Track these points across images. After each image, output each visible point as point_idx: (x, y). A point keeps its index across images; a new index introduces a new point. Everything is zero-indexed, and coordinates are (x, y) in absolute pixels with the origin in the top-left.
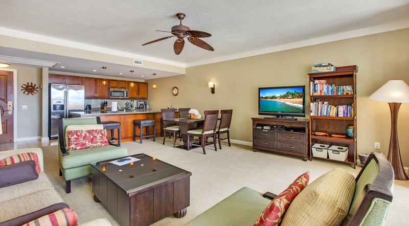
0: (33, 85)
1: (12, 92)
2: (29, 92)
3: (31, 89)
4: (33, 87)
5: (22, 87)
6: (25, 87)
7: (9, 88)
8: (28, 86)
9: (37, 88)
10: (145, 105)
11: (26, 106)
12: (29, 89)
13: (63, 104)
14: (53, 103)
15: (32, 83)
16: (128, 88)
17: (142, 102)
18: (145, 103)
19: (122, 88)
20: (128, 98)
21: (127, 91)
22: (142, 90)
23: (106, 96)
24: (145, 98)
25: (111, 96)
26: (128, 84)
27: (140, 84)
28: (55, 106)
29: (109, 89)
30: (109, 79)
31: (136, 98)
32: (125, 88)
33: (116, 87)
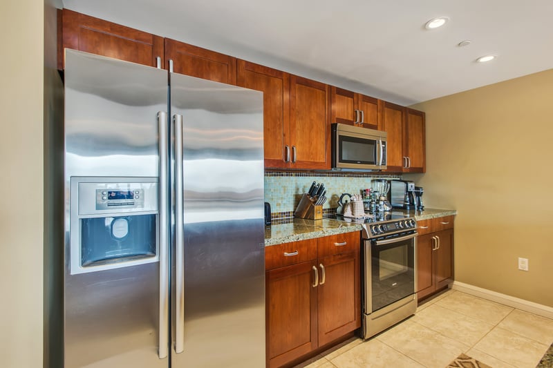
10: (419, 195)
13: (149, 209)
16: (383, 129)
17: (411, 186)
18: (416, 188)
19: (366, 126)
20: (384, 168)
21: (384, 143)
22: (415, 141)
23: (323, 160)
24: (420, 170)
25: (341, 161)
26: (383, 111)
27: (409, 115)
28: (91, 227)
29: (333, 127)
30: (330, 87)
31: (400, 168)
32: (374, 127)
33: (351, 123)
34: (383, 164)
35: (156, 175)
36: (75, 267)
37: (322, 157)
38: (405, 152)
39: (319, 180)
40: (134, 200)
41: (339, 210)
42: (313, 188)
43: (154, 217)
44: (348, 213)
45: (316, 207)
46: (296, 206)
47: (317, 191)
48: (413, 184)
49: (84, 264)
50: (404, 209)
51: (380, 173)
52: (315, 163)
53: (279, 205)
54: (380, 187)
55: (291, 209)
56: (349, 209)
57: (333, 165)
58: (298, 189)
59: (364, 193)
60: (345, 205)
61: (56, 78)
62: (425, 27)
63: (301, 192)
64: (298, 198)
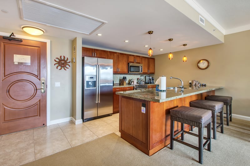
0: (66, 59)
1: (46, 67)
2: (61, 67)
3: (63, 64)
4: (66, 62)
5: (55, 60)
6: (58, 60)
7: (42, 62)
8: (61, 60)
9: (70, 62)
10: (153, 80)
11: (59, 83)
12: (62, 63)
13: (95, 80)
14: (87, 79)
15: (64, 57)
16: (142, 63)
17: (151, 78)
18: (152, 78)
19: (137, 63)
20: (142, 73)
21: (141, 67)
22: (151, 66)
23: (126, 71)
24: (153, 73)
25: (130, 71)
26: (142, 59)
27: (150, 59)
28: (88, 82)
29: (129, 63)
30: (128, 54)
31: (147, 73)
32: (139, 63)
33: (133, 62)
34: (141, 72)
35: (96, 74)
36: (86, 88)
37: (126, 70)
38: (148, 69)
39: (125, 76)
40: (93, 79)
41: (130, 83)
42: (124, 77)
43: (95, 81)
44: (132, 83)
45: (124, 82)
46: (120, 82)
47: (125, 78)
48: (151, 77)
49: (87, 88)
50: (148, 83)
51: (141, 74)
52: (124, 72)
53: (115, 81)
54: (143, 78)
55: (119, 83)
56: (133, 82)
57: (128, 72)
58: (120, 78)
59: (138, 79)
60: (132, 82)
61: (83, 58)
62: (145, 46)
63: (121, 79)
64: (120, 80)
